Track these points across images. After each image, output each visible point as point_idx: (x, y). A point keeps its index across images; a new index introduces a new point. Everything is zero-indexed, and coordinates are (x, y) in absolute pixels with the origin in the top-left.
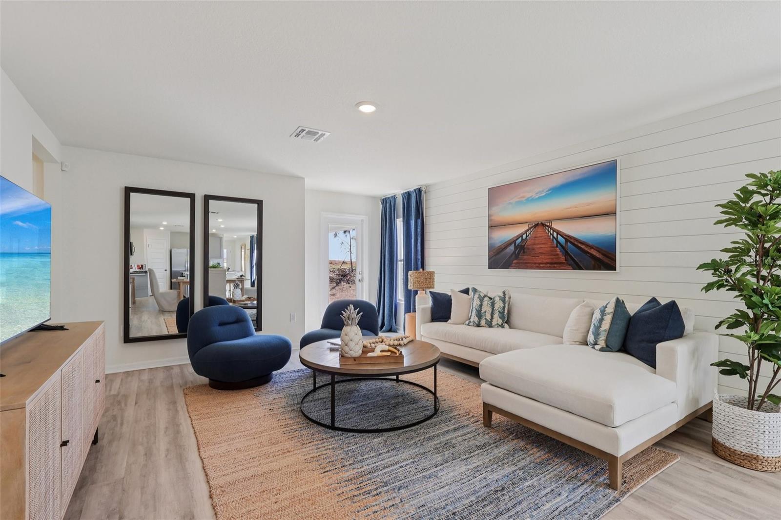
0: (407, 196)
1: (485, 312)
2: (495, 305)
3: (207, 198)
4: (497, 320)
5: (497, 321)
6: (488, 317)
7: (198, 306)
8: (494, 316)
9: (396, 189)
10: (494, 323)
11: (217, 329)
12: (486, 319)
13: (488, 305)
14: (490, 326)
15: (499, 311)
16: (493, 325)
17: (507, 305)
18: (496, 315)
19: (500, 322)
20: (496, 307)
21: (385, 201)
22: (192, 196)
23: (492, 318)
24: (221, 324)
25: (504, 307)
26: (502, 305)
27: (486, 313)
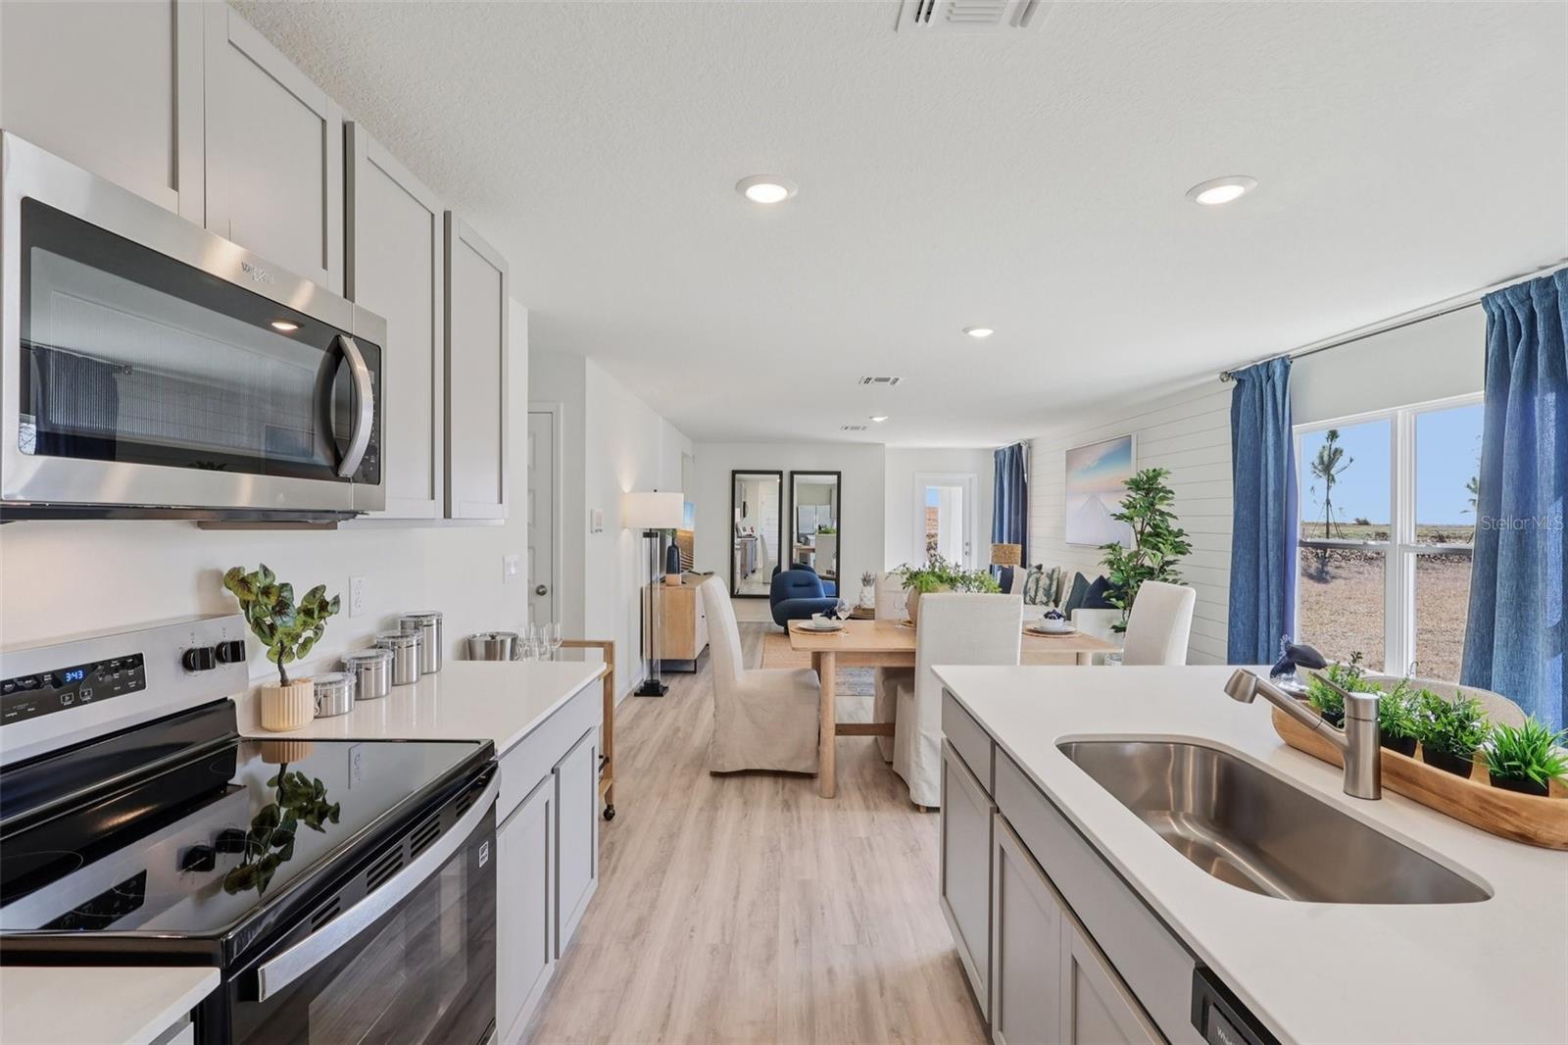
0: (1012, 449)
3: (793, 473)
4: (1041, 597)
6: (1033, 594)
7: (785, 568)
9: (1004, 443)
11: (792, 590)
14: (1034, 603)
15: (1044, 588)
16: (1036, 602)
17: (1055, 583)
18: (1041, 593)
19: (1045, 599)
20: (1041, 584)
21: (997, 453)
22: (780, 473)
23: (1036, 595)
24: (795, 586)
25: (1051, 585)
26: (1048, 582)
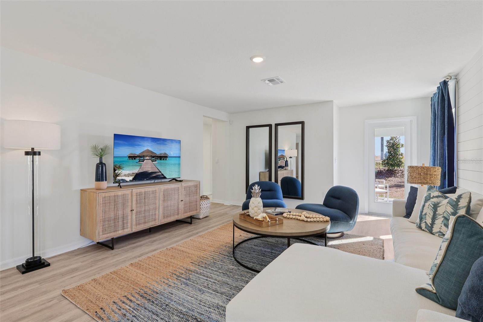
1: (426, 214)
2: (438, 208)
3: (277, 125)
4: (440, 226)
5: (440, 228)
6: (429, 221)
8: (436, 222)
10: (435, 230)
12: (426, 222)
13: (430, 207)
14: (430, 232)
15: (444, 217)
16: (433, 231)
18: (440, 221)
22: (270, 126)
23: (433, 223)
26: (450, 210)
27: (427, 216)
